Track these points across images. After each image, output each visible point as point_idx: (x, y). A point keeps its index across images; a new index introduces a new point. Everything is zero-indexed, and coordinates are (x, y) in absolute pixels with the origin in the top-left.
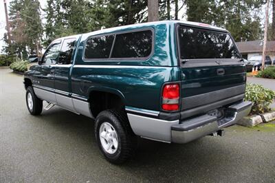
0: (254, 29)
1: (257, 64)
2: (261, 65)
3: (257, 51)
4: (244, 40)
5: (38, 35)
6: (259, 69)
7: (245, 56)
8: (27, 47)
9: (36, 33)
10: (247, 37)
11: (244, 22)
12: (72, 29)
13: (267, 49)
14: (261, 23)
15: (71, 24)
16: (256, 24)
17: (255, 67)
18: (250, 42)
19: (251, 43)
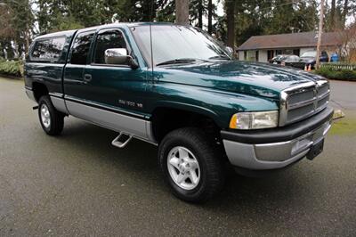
0: (308, 17)
1: (311, 61)
2: (315, 62)
3: (310, 45)
4: (296, 31)
5: (28, 27)
6: (312, 68)
7: (296, 52)
8: (12, 42)
9: (25, 24)
10: (300, 27)
11: (296, 8)
12: (74, 18)
13: (322, 42)
14: (317, 9)
15: (73, 12)
16: (312, 10)
17: (308, 65)
18: (303, 34)
19: (305, 35)
